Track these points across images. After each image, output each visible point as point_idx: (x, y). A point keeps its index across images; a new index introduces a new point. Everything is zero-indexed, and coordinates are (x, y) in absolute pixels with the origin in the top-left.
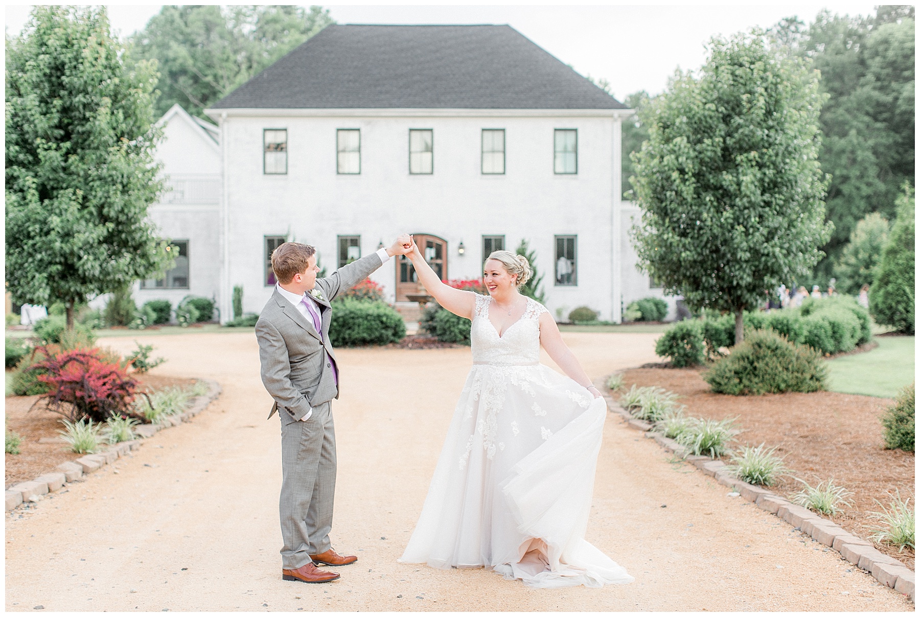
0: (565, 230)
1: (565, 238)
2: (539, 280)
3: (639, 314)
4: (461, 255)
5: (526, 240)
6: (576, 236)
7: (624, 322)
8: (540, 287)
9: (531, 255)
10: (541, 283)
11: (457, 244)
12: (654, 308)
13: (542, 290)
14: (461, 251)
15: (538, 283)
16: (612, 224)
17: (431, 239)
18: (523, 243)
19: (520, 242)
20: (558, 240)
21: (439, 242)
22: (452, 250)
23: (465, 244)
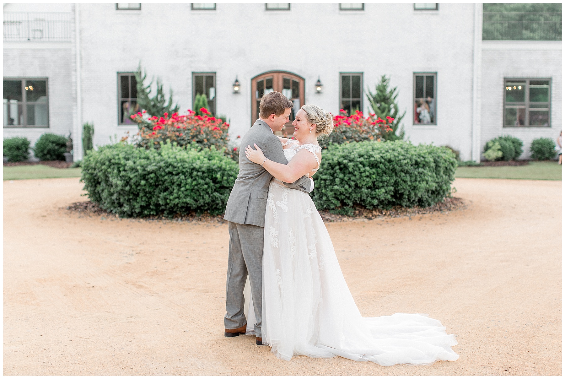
0: (424, 67)
1: (425, 75)
2: (400, 119)
3: (500, 154)
4: (319, 92)
5: (387, 77)
6: (436, 73)
7: (485, 162)
8: (400, 126)
9: (391, 92)
10: (402, 121)
11: (314, 82)
12: (512, 147)
13: (402, 128)
14: (319, 89)
15: (398, 122)
16: (473, 62)
17: (288, 77)
18: (384, 80)
19: (380, 79)
20: (417, 77)
21: (297, 80)
22: (309, 87)
23: (322, 82)
